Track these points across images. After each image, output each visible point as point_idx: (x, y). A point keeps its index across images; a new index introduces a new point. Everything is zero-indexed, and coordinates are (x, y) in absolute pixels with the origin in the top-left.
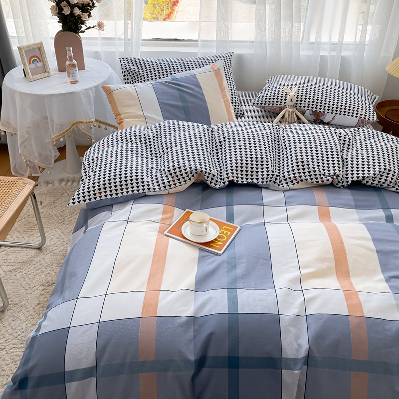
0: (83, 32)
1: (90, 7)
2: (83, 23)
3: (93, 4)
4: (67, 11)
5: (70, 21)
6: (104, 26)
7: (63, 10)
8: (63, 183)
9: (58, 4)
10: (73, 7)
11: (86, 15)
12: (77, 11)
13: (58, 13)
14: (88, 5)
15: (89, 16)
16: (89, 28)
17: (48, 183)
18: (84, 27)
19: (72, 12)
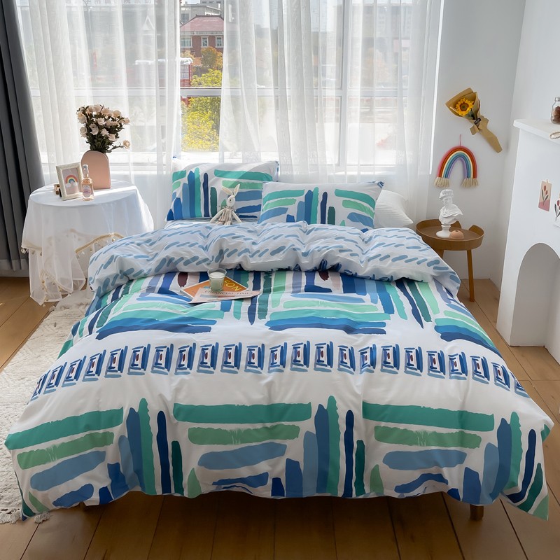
0: (110, 151)
1: (118, 128)
2: (110, 143)
3: (121, 126)
4: (95, 132)
5: (98, 141)
6: (129, 145)
7: (91, 131)
8: (82, 307)
9: (87, 126)
10: (100, 128)
11: (114, 136)
12: (105, 132)
13: (87, 134)
14: (116, 126)
15: (117, 137)
16: (115, 148)
17: (65, 308)
18: (111, 147)
19: (99, 133)
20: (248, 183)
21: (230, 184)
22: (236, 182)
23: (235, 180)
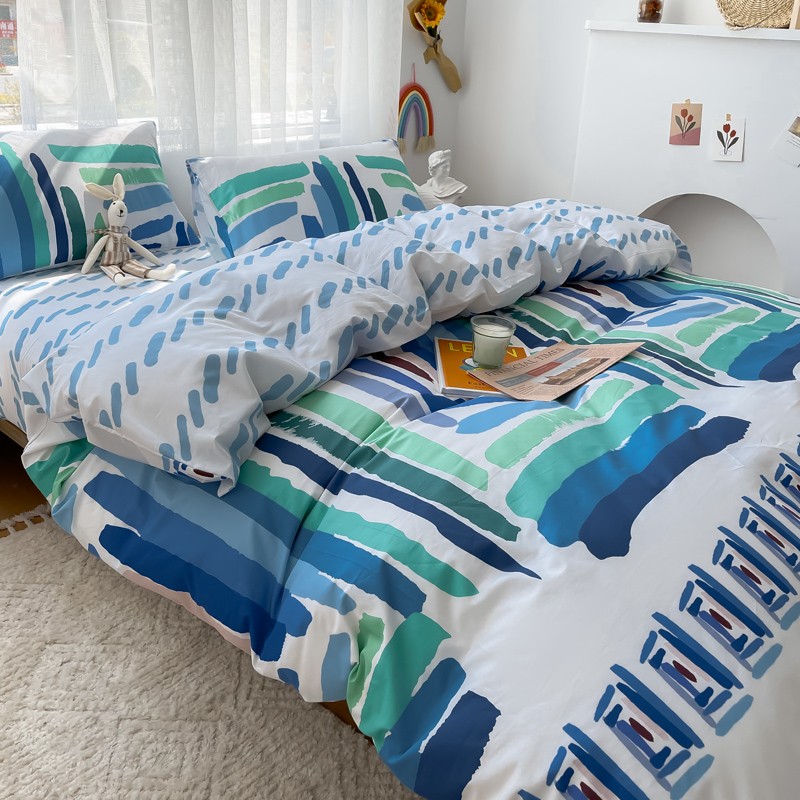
20: (133, 170)
21: (98, 177)
22: (107, 170)
23: (104, 165)
